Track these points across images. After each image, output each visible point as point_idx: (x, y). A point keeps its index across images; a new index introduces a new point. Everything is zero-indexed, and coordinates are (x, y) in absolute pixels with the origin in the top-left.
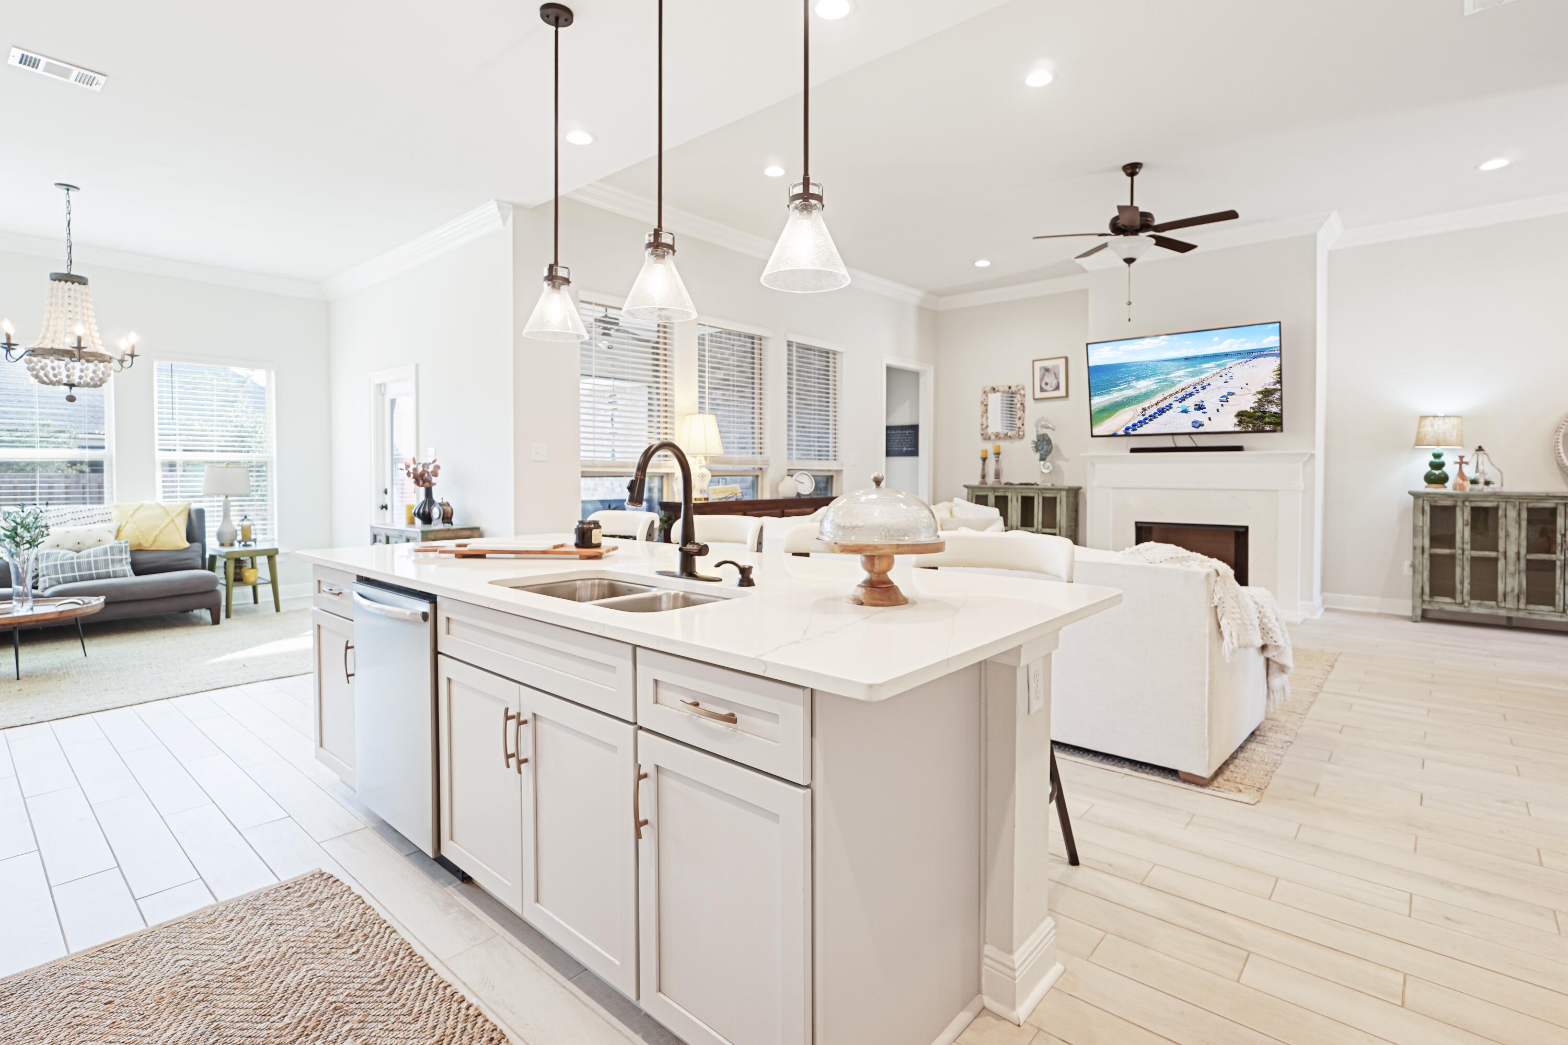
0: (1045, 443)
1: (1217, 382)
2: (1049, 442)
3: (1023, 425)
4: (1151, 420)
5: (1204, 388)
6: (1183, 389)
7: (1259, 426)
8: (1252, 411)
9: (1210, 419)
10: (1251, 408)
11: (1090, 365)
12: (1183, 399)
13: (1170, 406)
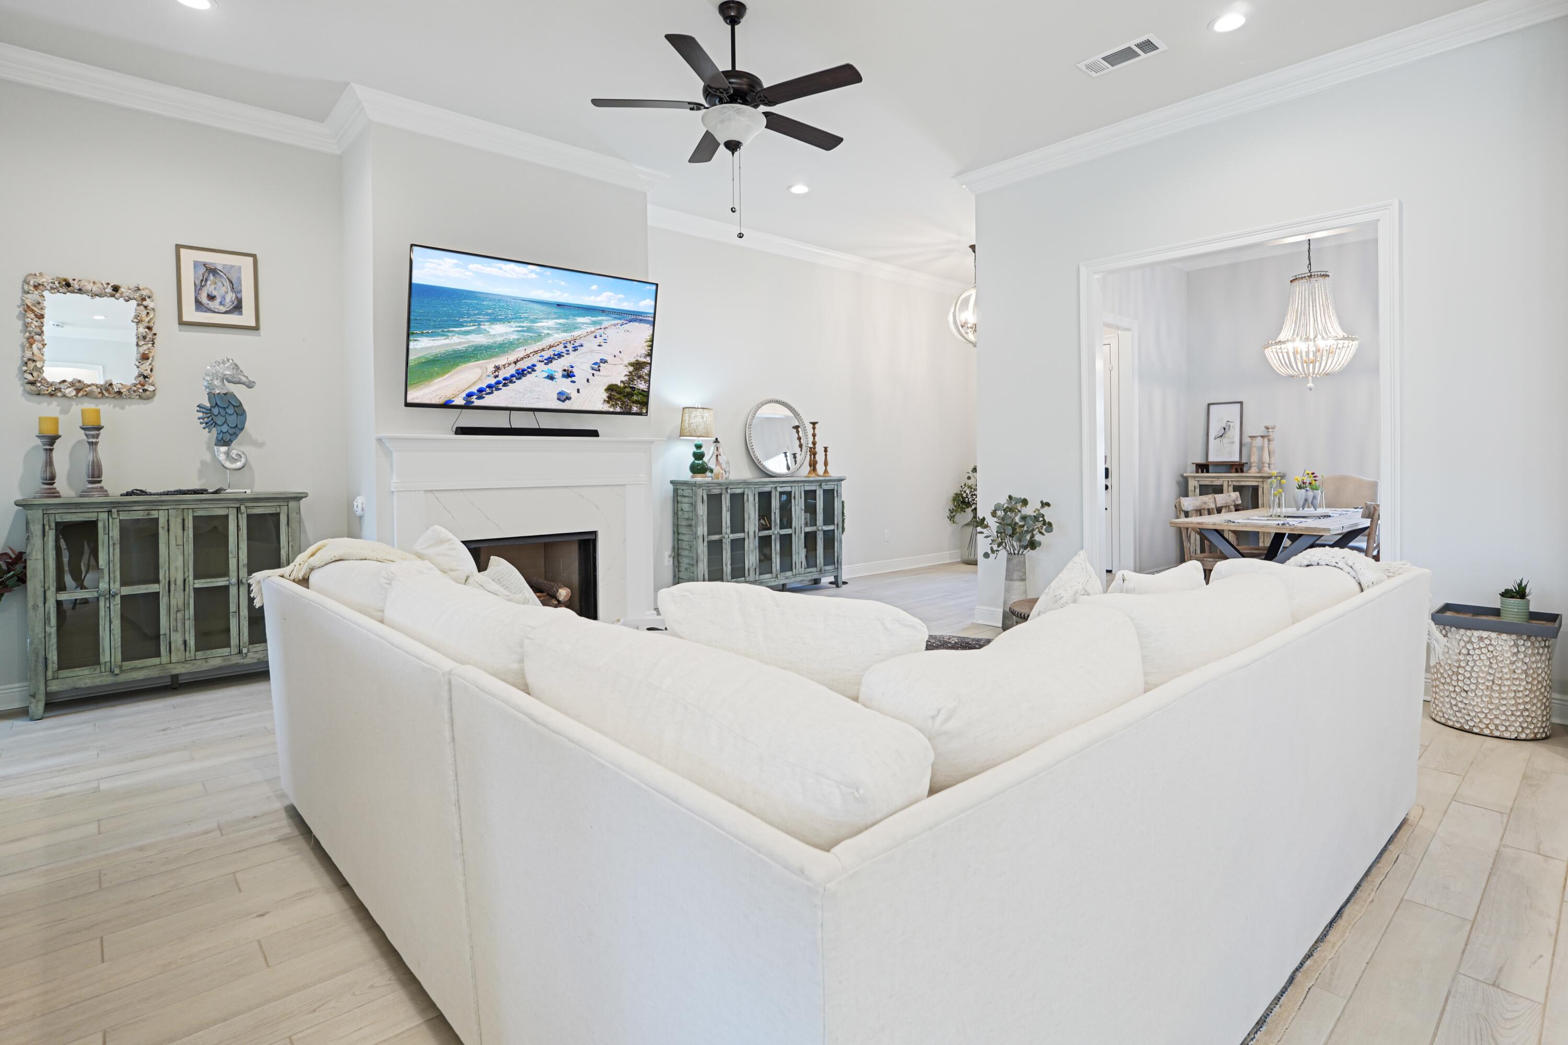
0: (230, 410)
1: (590, 344)
2: (239, 410)
3: (151, 370)
4: (505, 385)
5: (575, 349)
6: (551, 347)
7: (627, 405)
8: (622, 385)
9: (578, 391)
10: (621, 382)
11: (414, 281)
12: (550, 360)
13: (532, 368)
